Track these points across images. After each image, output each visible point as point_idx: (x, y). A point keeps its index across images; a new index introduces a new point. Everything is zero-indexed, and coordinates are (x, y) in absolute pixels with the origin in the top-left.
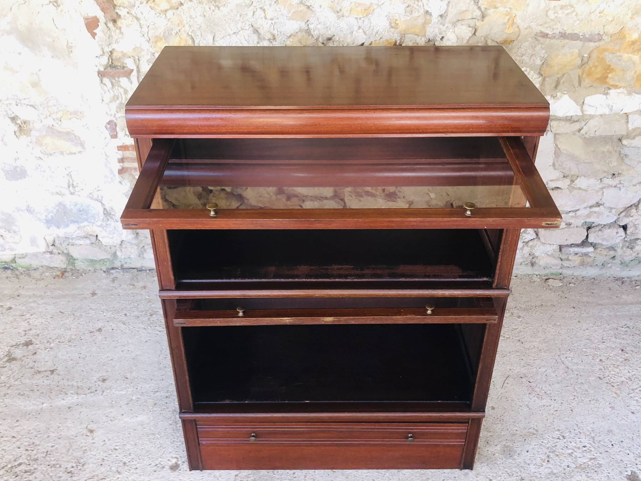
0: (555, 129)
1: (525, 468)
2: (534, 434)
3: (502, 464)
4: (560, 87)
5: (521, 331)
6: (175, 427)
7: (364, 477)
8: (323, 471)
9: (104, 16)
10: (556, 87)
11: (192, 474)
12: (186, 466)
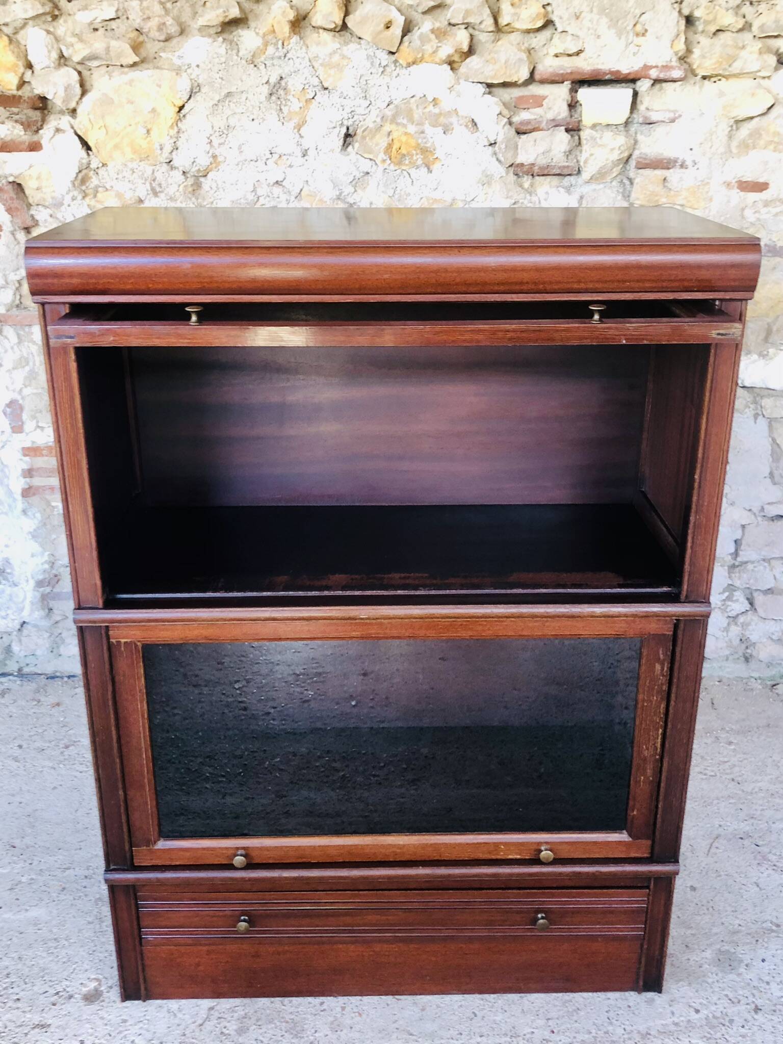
0: (769, 411)
1: (761, 989)
2: (773, 931)
3: (716, 984)
4: (774, 338)
5: (734, 766)
6: (98, 926)
7: (456, 1007)
8: (376, 998)
9: (11, 222)
10: (766, 339)
11: (126, 1007)
12: (115, 994)
